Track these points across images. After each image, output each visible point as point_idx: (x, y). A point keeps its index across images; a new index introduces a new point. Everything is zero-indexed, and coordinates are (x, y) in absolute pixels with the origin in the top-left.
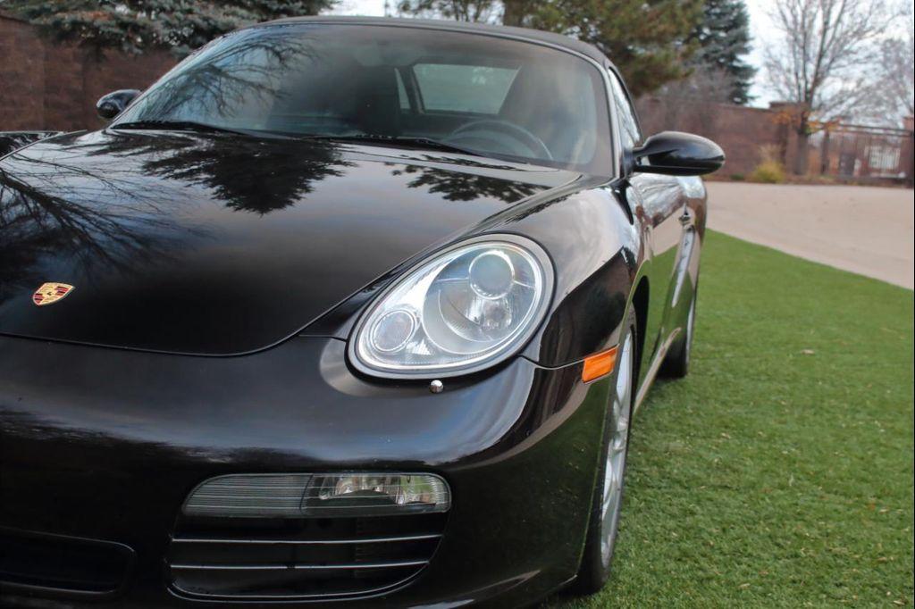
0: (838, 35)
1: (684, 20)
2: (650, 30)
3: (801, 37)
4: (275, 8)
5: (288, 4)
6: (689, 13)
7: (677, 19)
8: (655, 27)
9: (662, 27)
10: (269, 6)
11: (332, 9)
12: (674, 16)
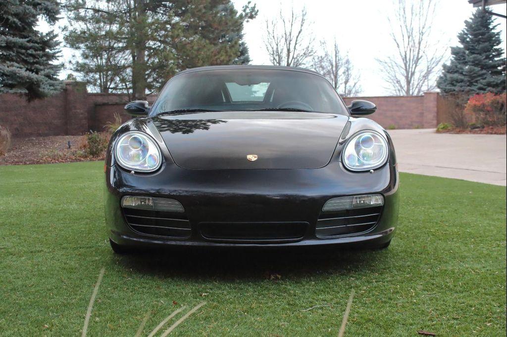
0: (295, 56)
1: (232, 54)
2: (216, 60)
3: (277, 58)
4: (32, 61)
5: (38, 59)
6: (233, 50)
7: (229, 54)
8: (219, 58)
9: (222, 58)
10: (28, 60)
11: (58, 60)
12: (226, 52)
